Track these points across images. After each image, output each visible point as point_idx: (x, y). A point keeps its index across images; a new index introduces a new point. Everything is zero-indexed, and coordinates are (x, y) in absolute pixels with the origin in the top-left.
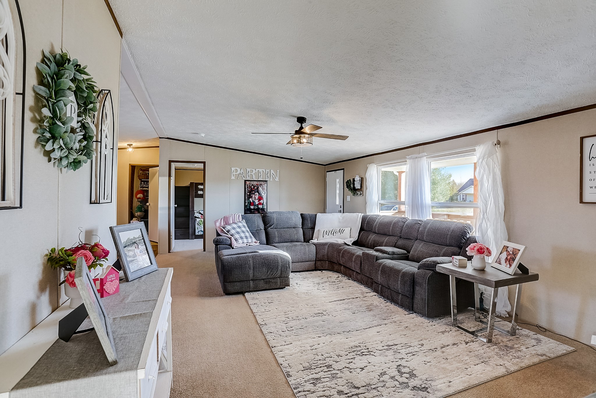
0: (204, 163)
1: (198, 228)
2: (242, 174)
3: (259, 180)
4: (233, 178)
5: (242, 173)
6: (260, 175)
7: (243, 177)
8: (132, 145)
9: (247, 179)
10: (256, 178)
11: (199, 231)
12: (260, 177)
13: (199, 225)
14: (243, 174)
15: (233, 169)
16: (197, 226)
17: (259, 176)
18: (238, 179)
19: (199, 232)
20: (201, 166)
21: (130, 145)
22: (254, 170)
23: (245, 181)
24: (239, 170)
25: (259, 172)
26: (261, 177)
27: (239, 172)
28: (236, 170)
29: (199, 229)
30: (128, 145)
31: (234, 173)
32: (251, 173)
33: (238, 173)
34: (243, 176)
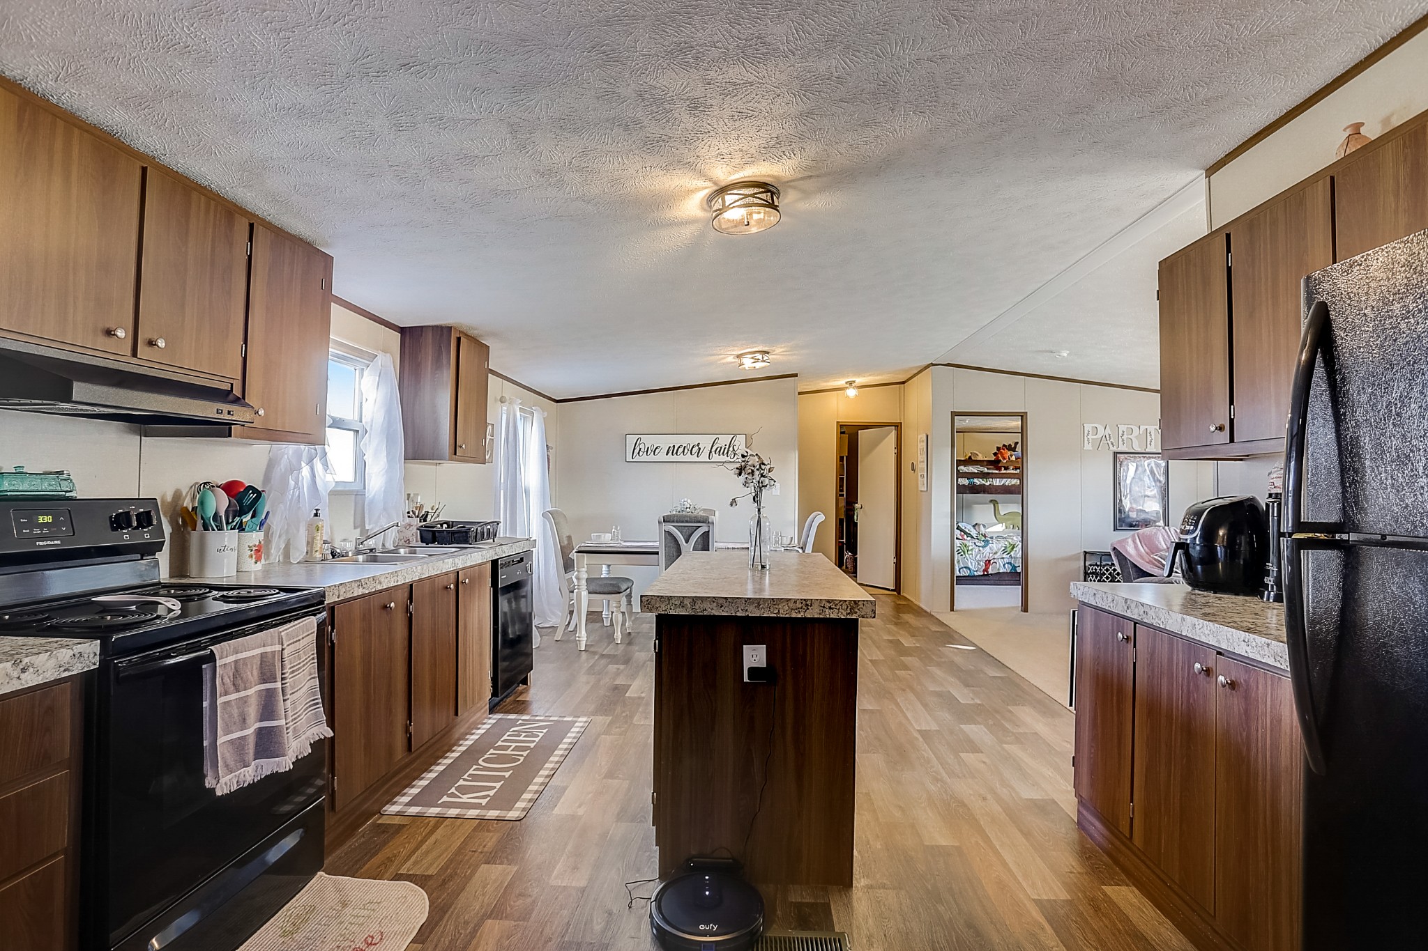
0: (1023, 416)
1: (958, 562)
2: (1108, 439)
3: (1147, 450)
4: (1088, 447)
5: (1108, 437)
6: (1149, 439)
7: (1111, 446)
8: (854, 382)
9: (1120, 450)
10: (1140, 447)
11: (962, 568)
12: (1150, 444)
13: (962, 555)
14: (1110, 437)
15: (1088, 427)
16: (958, 557)
17: (1148, 443)
18: (1099, 449)
19: (961, 570)
20: (1015, 423)
21: (851, 383)
22: (1136, 429)
23: (1116, 454)
24: (1101, 429)
25: (1148, 432)
26: (1153, 443)
27: (1101, 432)
28: (1095, 429)
29: (961, 564)
30: (847, 383)
31: (1090, 437)
32: (1129, 437)
33: (1099, 436)
34: (1110, 444)
